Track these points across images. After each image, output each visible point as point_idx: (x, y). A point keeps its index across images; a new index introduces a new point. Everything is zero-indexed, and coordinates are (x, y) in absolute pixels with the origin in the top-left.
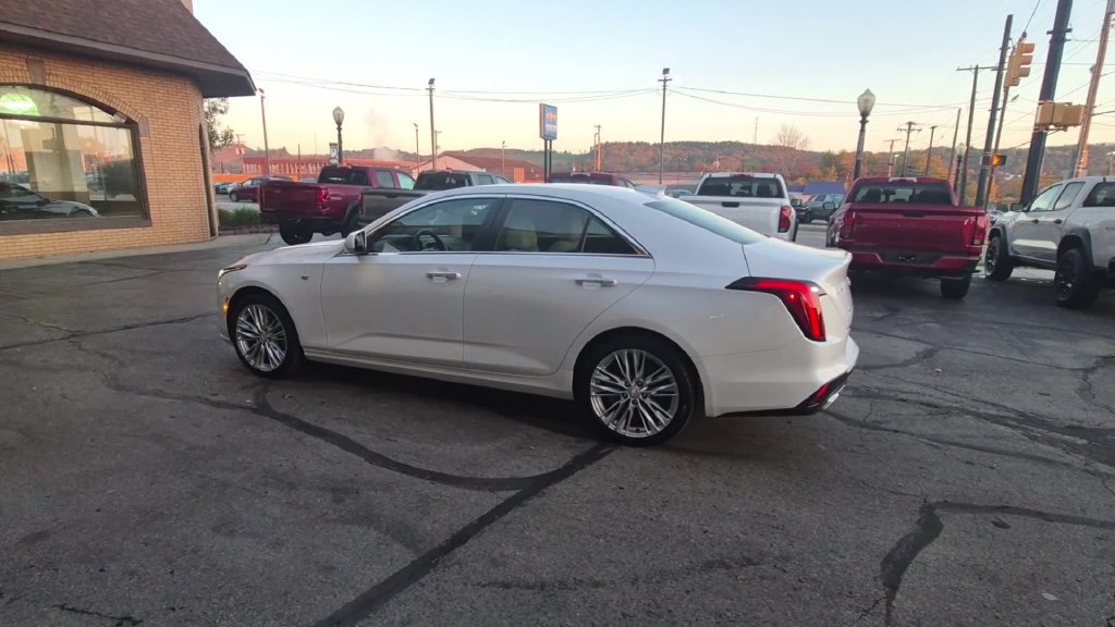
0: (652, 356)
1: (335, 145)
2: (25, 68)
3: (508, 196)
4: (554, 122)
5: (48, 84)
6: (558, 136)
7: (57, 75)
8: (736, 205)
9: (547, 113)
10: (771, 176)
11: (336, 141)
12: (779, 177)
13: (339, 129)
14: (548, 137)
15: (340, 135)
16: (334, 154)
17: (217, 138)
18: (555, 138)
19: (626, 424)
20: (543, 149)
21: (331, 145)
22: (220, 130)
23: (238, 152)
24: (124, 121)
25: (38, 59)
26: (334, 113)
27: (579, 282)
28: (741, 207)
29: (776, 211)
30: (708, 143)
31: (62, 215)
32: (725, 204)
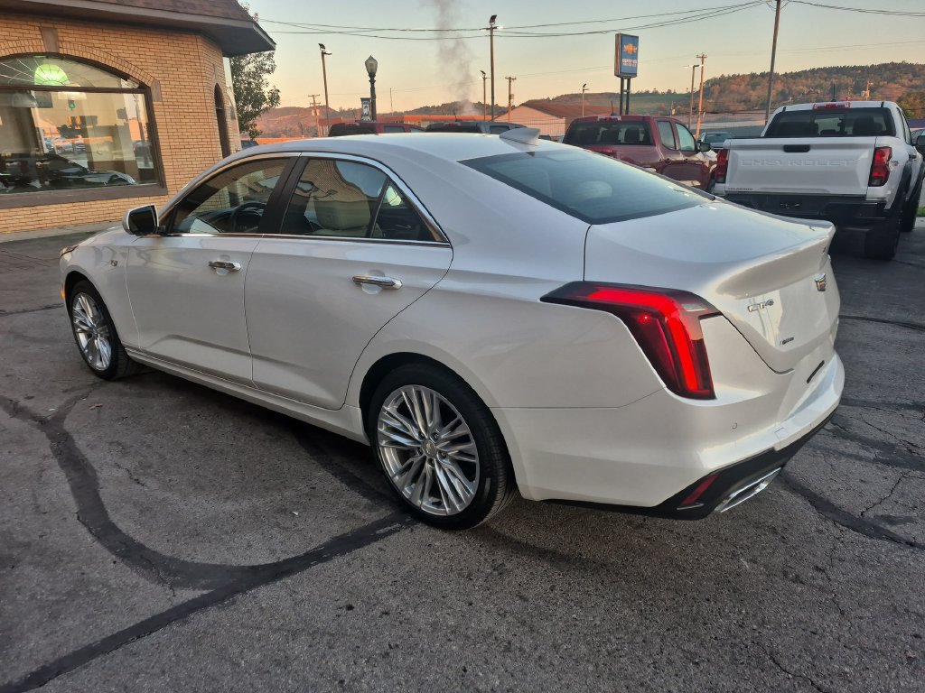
0: (445, 399)
1: (368, 99)
2: (40, 37)
3: (304, 154)
4: (634, 56)
5: (61, 51)
6: (639, 72)
7: (70, 42)
8: (805, 149)
9: (626, 44)
10: (876, 104)
11: (369, 96)
12: (893, 106)
13: (372, 82)
14: (625, 74)
15: (373, 89)
16: (366, 111)
17: (265, 100)
18: (635, 75)
19: (423, 491)
20: (618, 91)
21: (363, 100)
22: (266, 90)
23: (313, 114)
24: (137, 86)
25: (51, 26)
26: (366, 63)
27: (358, 282)
28: (812, 153)
29: (866, 156)
30: (861, 68)
31: (100, 184)
32: (788, 149)
